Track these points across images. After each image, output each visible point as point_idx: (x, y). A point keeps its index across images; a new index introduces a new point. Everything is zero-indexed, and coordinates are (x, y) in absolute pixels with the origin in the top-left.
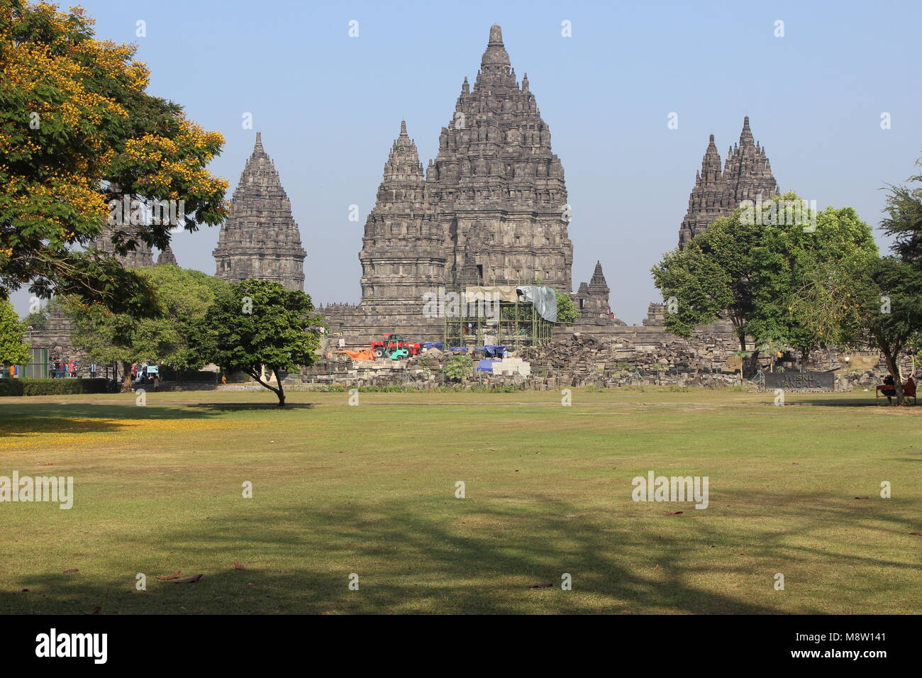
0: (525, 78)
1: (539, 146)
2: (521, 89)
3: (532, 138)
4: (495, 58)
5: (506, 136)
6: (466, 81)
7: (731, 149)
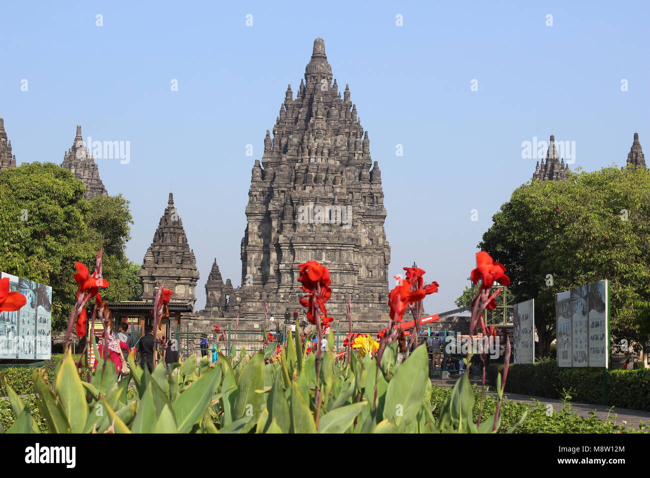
0: (347, 89)
1: (362, 152)
2: (342, 98)
3: (355, 144)
4: (321, 68)
5: (336, 141)
6: (289, 89)
7: (538, 164)
